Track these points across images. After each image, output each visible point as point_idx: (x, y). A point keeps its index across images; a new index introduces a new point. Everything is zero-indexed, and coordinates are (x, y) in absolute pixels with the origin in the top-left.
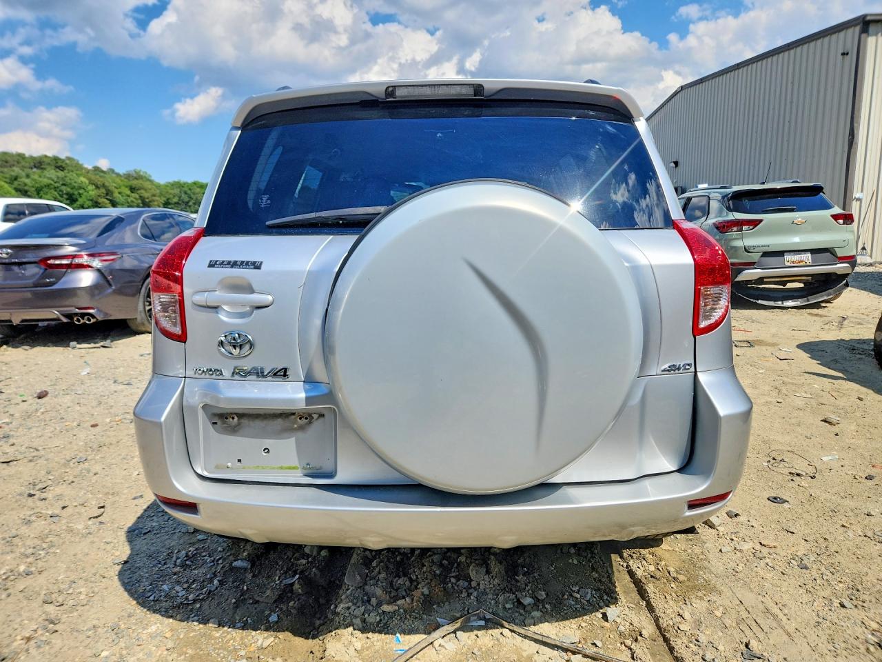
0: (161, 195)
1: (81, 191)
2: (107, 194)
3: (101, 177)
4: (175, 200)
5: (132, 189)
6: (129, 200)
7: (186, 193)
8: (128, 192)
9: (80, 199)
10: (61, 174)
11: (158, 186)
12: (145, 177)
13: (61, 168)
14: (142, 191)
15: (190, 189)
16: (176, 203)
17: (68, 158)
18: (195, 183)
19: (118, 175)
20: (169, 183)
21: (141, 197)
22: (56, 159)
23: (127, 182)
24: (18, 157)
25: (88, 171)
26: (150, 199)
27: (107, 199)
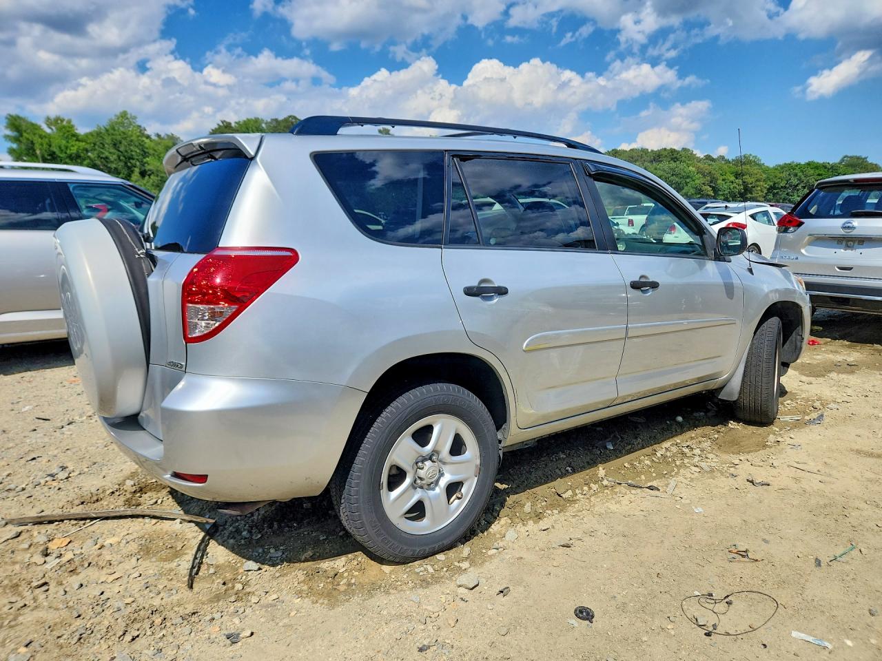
0: (768, 179)
1: (688, 180)
2: (711, 182)
3: (709, 165)
4: (783, 184)
5: (737, 175)
6: (732, 187)
7: (796, 175)
8: (732, 178)
9: (686, 188)
10: (673, 165)
11: (766, 170)
12: (754, 161)
13: (675, 159)
14: (747, 177)
15: (802, 171)
16: (782, 187)
17: (684, 149)
18: (809, 164)
19: (728, 162)
20: (780, 166)
21: (744, 182)
22: (673, 151)
23: (734, 169)
24: (642, 153)
25: (699, 160)
26: (753, 185)
27: (710, 186)
